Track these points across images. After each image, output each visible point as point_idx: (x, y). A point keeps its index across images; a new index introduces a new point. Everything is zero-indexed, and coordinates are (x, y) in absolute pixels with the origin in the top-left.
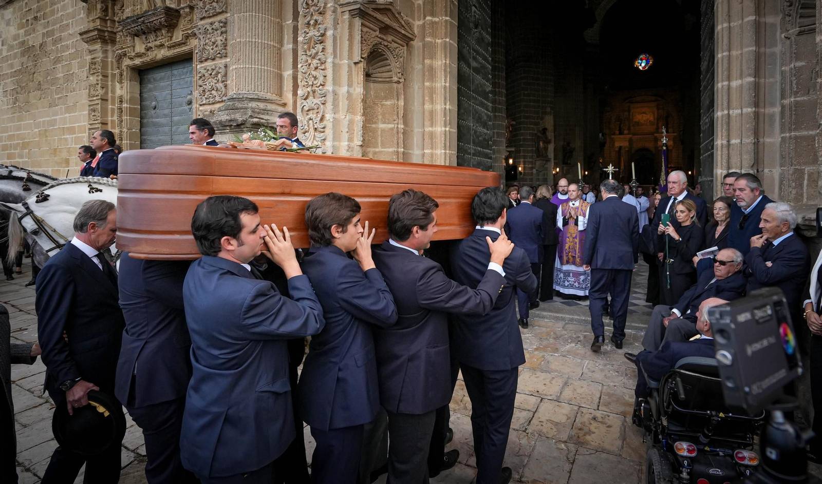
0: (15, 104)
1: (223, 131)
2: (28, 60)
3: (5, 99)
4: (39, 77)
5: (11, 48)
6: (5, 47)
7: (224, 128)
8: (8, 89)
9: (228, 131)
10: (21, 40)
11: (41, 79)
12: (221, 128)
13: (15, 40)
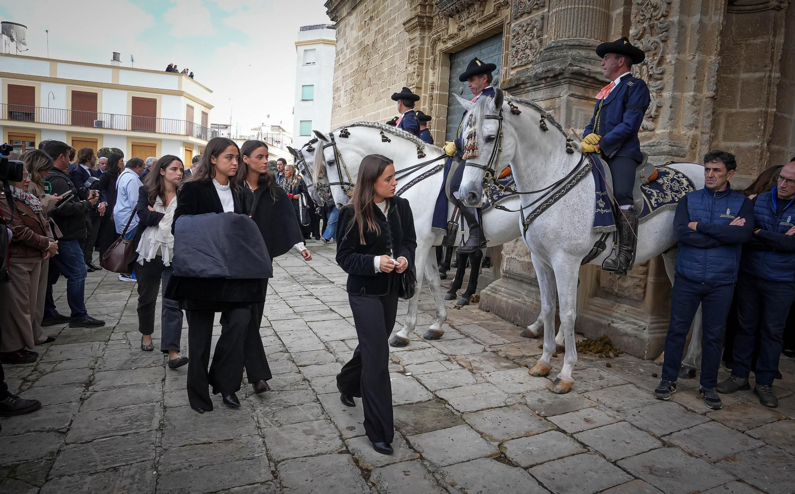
0: (352, 101)
1: (537, 86)
2: (363, 59)
3: (345, 98)
4: (370, 74)
5: (353, 49)
6: (349, 50)
7: (539, 82)
8: (348, 89)
9: (543, 85)
10: (360, 41)
11: (371, 76)
12: (535, 83)
13: (355, 42)
